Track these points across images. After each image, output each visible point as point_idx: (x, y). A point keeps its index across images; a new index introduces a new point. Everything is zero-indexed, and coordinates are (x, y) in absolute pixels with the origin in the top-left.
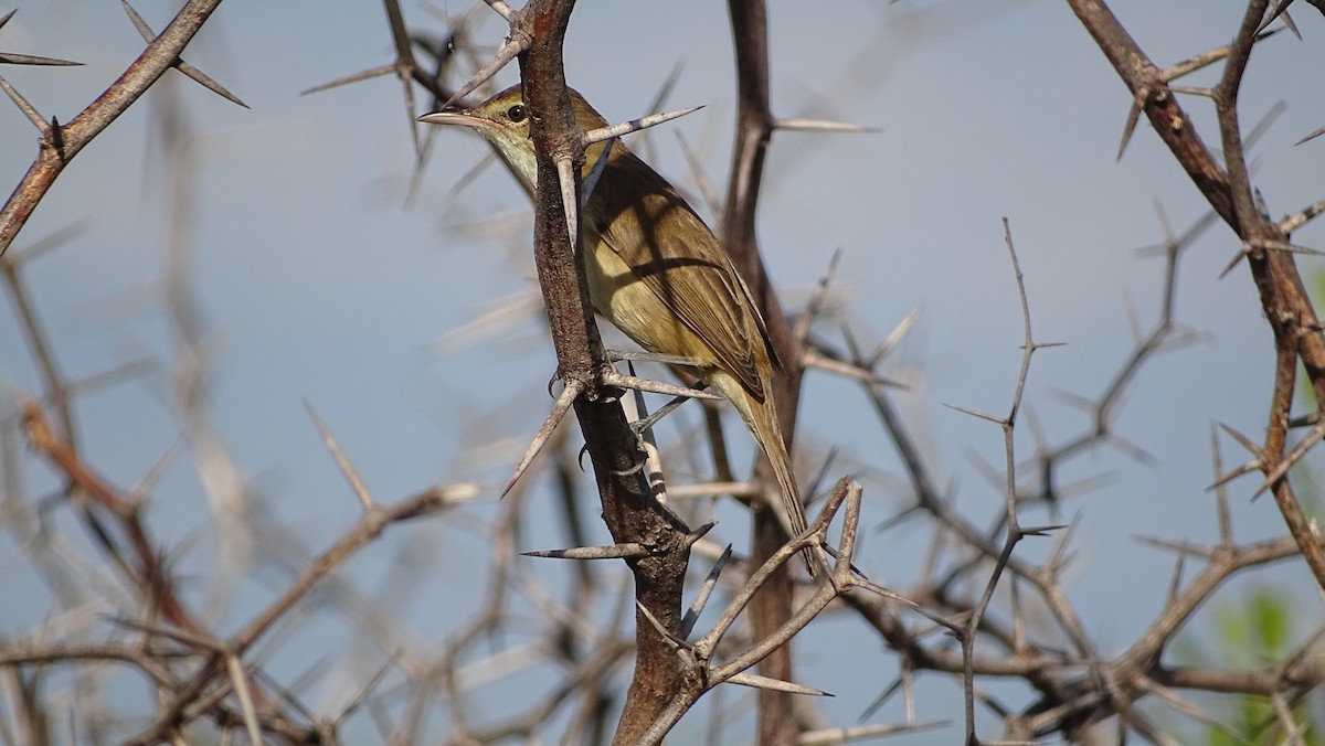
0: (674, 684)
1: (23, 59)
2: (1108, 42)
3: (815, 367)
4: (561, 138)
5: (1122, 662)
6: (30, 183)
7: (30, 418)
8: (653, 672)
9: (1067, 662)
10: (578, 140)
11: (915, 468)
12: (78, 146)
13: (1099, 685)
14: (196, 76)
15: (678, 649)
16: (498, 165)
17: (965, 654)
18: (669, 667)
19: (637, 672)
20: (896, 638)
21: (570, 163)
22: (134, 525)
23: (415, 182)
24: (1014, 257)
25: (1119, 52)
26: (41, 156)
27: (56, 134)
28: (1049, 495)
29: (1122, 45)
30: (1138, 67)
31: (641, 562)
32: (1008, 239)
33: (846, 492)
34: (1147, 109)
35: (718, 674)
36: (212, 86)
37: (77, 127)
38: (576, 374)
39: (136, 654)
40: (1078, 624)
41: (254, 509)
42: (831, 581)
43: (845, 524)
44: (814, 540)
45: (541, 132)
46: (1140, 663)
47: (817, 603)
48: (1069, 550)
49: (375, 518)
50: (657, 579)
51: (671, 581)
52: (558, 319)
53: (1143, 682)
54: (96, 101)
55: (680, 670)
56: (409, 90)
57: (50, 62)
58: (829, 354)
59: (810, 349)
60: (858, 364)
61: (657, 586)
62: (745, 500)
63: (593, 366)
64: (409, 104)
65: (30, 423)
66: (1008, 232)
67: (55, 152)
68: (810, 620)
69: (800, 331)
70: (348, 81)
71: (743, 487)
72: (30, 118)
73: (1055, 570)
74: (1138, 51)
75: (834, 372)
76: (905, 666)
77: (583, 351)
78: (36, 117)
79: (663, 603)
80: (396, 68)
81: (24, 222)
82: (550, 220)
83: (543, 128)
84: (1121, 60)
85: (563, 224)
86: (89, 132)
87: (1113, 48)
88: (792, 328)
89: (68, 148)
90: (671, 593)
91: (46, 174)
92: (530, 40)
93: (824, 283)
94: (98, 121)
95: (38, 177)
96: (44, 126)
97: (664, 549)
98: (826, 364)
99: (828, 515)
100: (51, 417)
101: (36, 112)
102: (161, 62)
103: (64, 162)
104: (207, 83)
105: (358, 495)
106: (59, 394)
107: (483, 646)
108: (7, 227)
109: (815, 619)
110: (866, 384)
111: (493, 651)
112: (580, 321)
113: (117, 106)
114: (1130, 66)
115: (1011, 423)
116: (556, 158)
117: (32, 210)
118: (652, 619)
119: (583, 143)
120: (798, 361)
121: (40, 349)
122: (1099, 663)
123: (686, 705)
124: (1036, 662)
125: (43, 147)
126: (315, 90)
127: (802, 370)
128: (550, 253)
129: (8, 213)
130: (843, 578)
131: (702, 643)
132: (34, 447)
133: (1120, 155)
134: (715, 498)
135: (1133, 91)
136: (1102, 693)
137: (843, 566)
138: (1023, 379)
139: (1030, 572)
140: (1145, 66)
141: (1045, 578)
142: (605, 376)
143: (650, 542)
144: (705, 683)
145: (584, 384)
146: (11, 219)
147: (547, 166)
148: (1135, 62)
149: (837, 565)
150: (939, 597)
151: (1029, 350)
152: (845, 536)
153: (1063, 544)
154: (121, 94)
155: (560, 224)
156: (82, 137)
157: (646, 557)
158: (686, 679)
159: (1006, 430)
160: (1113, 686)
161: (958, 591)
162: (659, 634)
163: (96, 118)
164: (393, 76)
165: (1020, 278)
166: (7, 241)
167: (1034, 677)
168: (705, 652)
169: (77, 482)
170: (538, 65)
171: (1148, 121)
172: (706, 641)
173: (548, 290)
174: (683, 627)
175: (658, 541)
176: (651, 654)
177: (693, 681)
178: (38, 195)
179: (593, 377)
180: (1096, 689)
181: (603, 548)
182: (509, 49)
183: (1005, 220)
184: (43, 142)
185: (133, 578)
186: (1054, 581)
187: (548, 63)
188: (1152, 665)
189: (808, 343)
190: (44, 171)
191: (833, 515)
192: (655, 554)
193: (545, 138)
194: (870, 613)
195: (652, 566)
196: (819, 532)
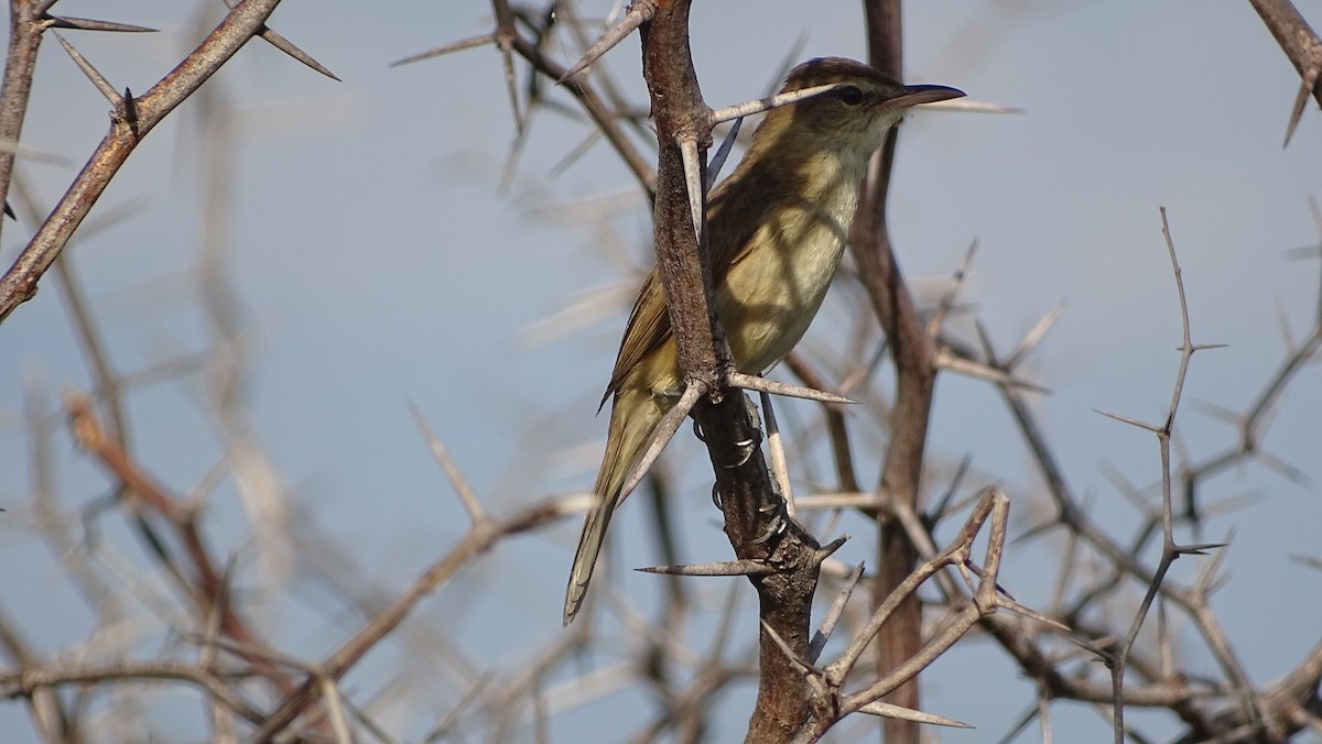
0: (800, 713)
1: (91, 25)
2: (1274, 18)
3: (949, 368)
4: (686, 117)
5: (1276, 693)
6: (100, 160)
7: (77, 414)
8: (778, 700)
9: (1217, 691)
10: (704, 120)
11: (1054, 479)
12: (153, 120)
13: (1253, 717)
14: (282, 46)
15: (806, 674)
16: (604, 144)
17: (1115, 683)
18: (795, 695)
19: (760, 699)
20: (1033, 665)
21: (695, 144)
22: (190, 533)
23: (510, 168)
24: (1172, 250)
25: (1286, 29)
26: (112, 131)
27: (129, 105)
28: (1192, 514)
29: (1290, 21)
30: (1306, 46)
31: (766, 580)
32: (1166, 230)
33: (992, 505)
34: (1316, 92)
35: (852, 702)
36: (300, 56)
37: (152, 100)
38: (698, 374)
39: (200, 674)
40: (1230, 650)
41: (296, 519)
42: (976, 603)
43: (990, 539)
44: (957, 556)
45: (664, 110)
46: (1297, 694)
47: (960, 626)
48: (1221, 571)
49: (485, 530)
50: (784, 599)
51: (799, 601)
52: (679, 314)
53: (1300, 716)
54: (173, 72)
55: (807, 698)
56: (509, 62)
57: (120, 28)
58: (962, 353)
59: (945, 349)
60: (993, 365)
61: (783, 605)
62: (870, 512)
63: (717, 365)
64: (510, 77)
65: (77, 420)
66: (1165, 223)
67: (127, 127)
68: (951, 645)
69: (933, 329)
70: (443, 51)
71: (868, 498)
72: (101, 90)
73: (1206, 592)
74: (1306, 28)
75: (971, 374)
76: (1041, 694)
77: (707, 348)
78: (107, 89)
79: (789, 624)
80: (495, 38)
81: (93, 203)
82: (672, 205)
83: (666, 106)
84: (1288, 37)
85: (687, 210)
86: (165, 105)
87: (1280, 24)
88: (925, 325)
89: (142, 123)
90: (799, 614)
91: (118, 151)
92: (653, 10)
93: (960, 276)
94: (175, 93)
95: (108, 154)
96: (115, 98)
97: (792, 565)
98: (960, 364)
99: (972, 529)
100: (100, 413)
101: (106, 82)
102: (244, 30)
103: (137, 138)
104: (294, 53)
105: (466, 506)
106: (109, 388)
107: (570, 668)
108: (75, 208)
109: (955, 645)
110: (1001, 385)
111: (581, 672)
112: (704, 316)
113: (196, 78)
114: (1298, 45)
115: (1167, 431)
116: (680, 139)
117: (103, 189)
118: (780, 641)
119: (709, 122)
120: (931, 362)
121: (89, 338)
122: (1253, 695)
123: (816, 735)
124: (1183, 692)
125: (115, 122)
126: (406, 61)
127: (934, 372)
128: (672, 241)
129: (76, 193)
130: (988, 598)
131: (833, 668)
132: (81, 446)
133: (1287, 141)
134: (838, 510)
135: (1301, 73)
136: (1255, 726)
137: (988, 585)
138: (1181, 384)
139: (1178, 594)
140: (1314, 45)
141: (1195, 600)
142: (731, 377)
143: (776, 558)
144: (837, 711)
145: (707, 384)
146: (79, 200)
147: (669, 148)
148: (1304, 40)
149: (981, 584)
150: (1072, 622)
151: (1187, 352)
152: (990, 553)
153: (1216, 564)
154: (200, 64)
155: (684, 211)
156: (157, 111)
157: (772, 574)
158: (816, 707)
159: (1161, 439)
160: (1268, 719)
161: (1091, 616)
162: (786, 658)
163: (173, 90)
164: (493, 46)
165: (1178, 273)
166: (76, 223)
167: (1181, 708)
168: (836, 678)
169: (129, 485)
170: (662, 37)
171: (1317, 105)
172: (838, 666)
173: (669, 282)
174: (811, 650)
175: (785, 557)
176: (776, 681)
177: (823, 710)
178: (108, 174)
179: (717, 377)
180: (1250, 722)
181: (726, 563)
182: (630, 20)
183: (1163, 210)
184: (115, 116)
185: (188, 590)
186: (1205, 604)
187: (672, 34)
188: (1309, 696)
189: (941, 342)
190: (115, 147)
191: (977, 531)
192: (781, 571)
193: (668, 117)
194: (1005, 637)
195: (778, 584)
196: (962, 548)
